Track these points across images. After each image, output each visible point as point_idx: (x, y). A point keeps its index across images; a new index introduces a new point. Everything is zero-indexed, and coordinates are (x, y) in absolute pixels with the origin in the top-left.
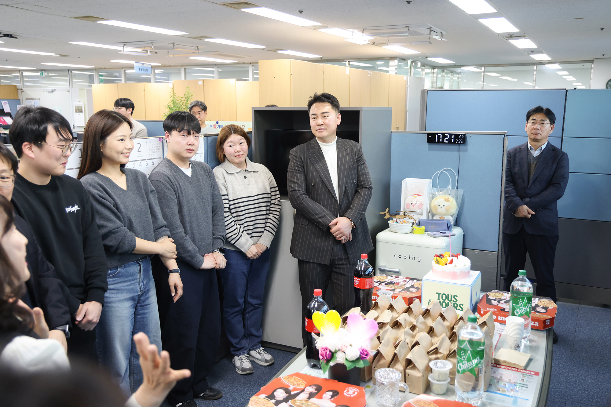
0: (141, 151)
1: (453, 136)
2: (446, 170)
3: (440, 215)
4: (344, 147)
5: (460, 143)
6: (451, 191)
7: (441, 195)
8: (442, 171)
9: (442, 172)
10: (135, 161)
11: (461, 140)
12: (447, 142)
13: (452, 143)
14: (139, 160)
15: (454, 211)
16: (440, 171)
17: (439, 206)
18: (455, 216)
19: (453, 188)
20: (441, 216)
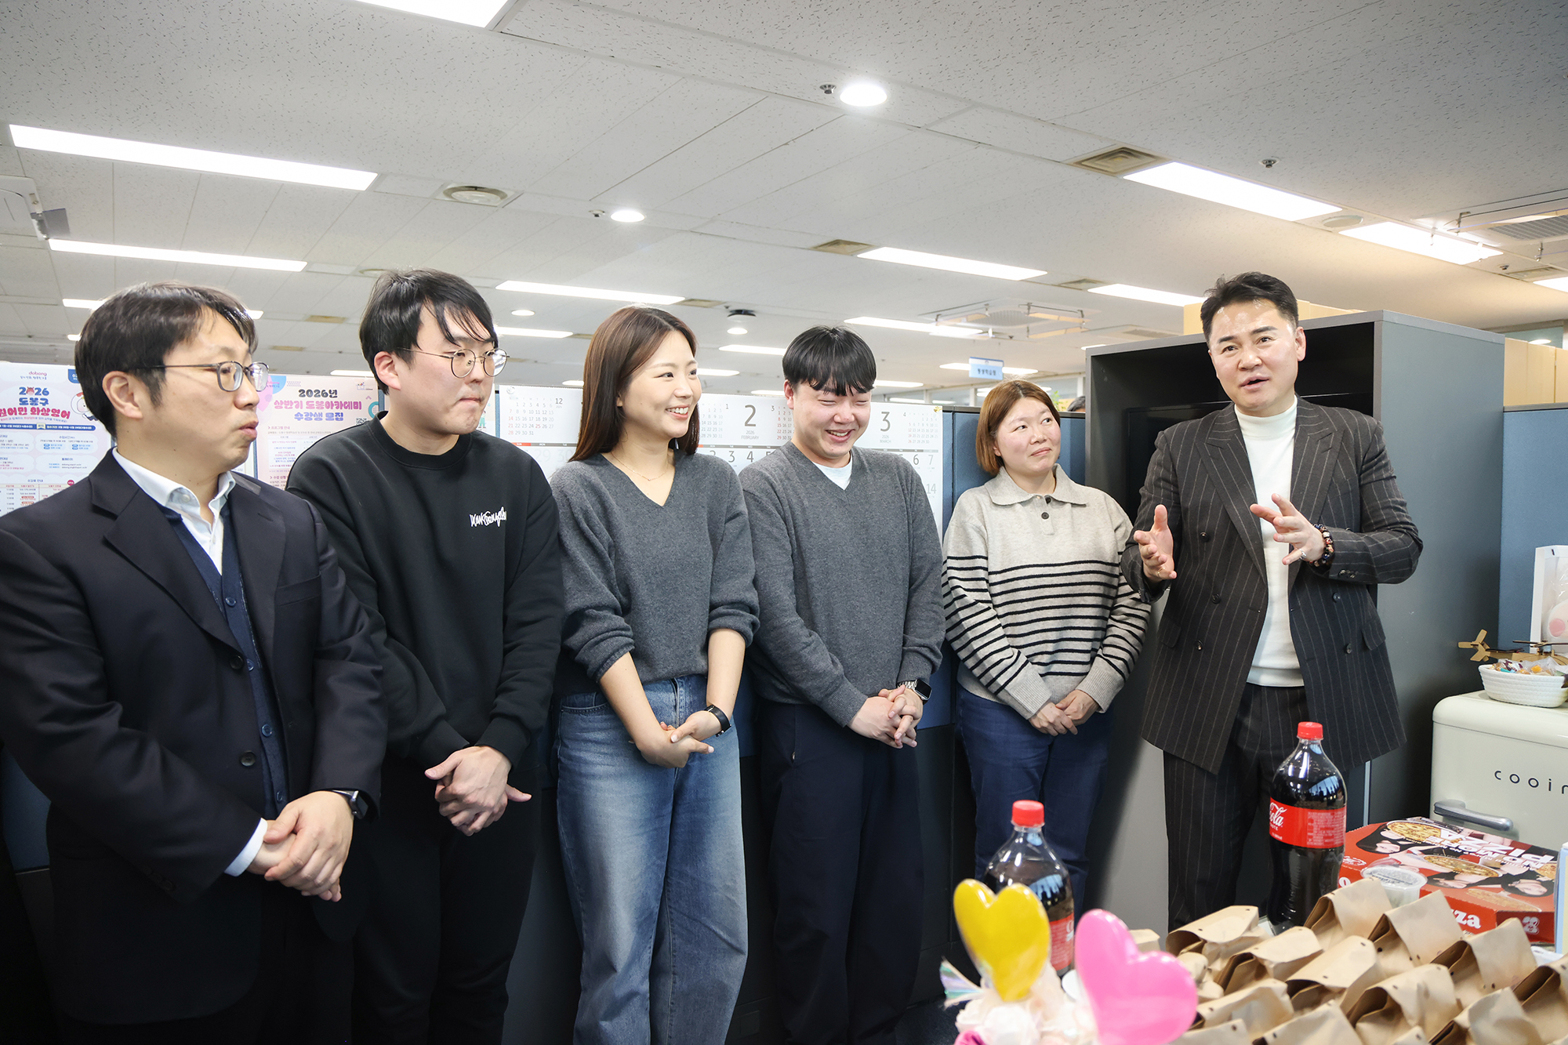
0: (755, 425)
4: (1320, 428)
10: (735, 447)
14: (746, 447)
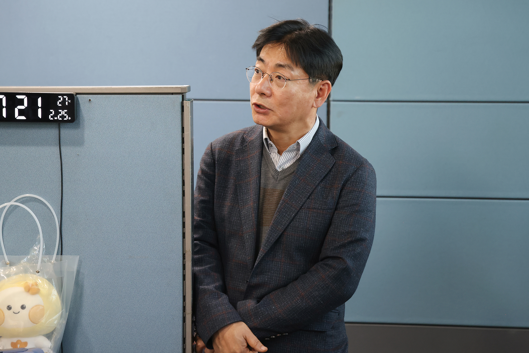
1: (40, 100)
2: (24, 201)
3: (12, 336)
5: (63, 121)
6: (43, 261)
7: (14, 277)
8: (12, 203)
9: (13, 208)
11: (63, 112)
12: (23, 118)
13: (38, 120)
15: (56, 322)
16: (8, 204)
17: (9, 308)
18: (58, 336)
19: (48, 252)
20: (15, 340)
